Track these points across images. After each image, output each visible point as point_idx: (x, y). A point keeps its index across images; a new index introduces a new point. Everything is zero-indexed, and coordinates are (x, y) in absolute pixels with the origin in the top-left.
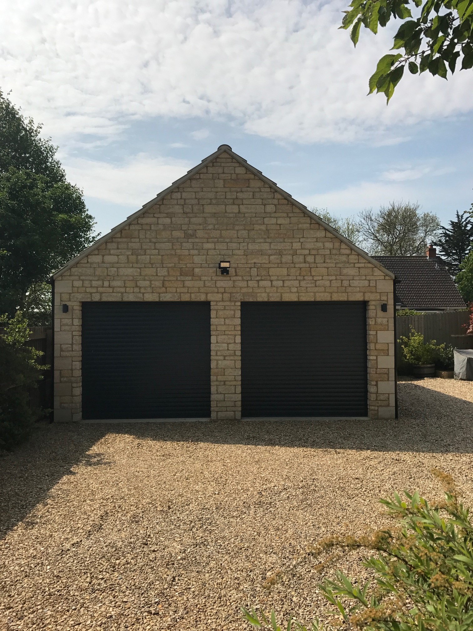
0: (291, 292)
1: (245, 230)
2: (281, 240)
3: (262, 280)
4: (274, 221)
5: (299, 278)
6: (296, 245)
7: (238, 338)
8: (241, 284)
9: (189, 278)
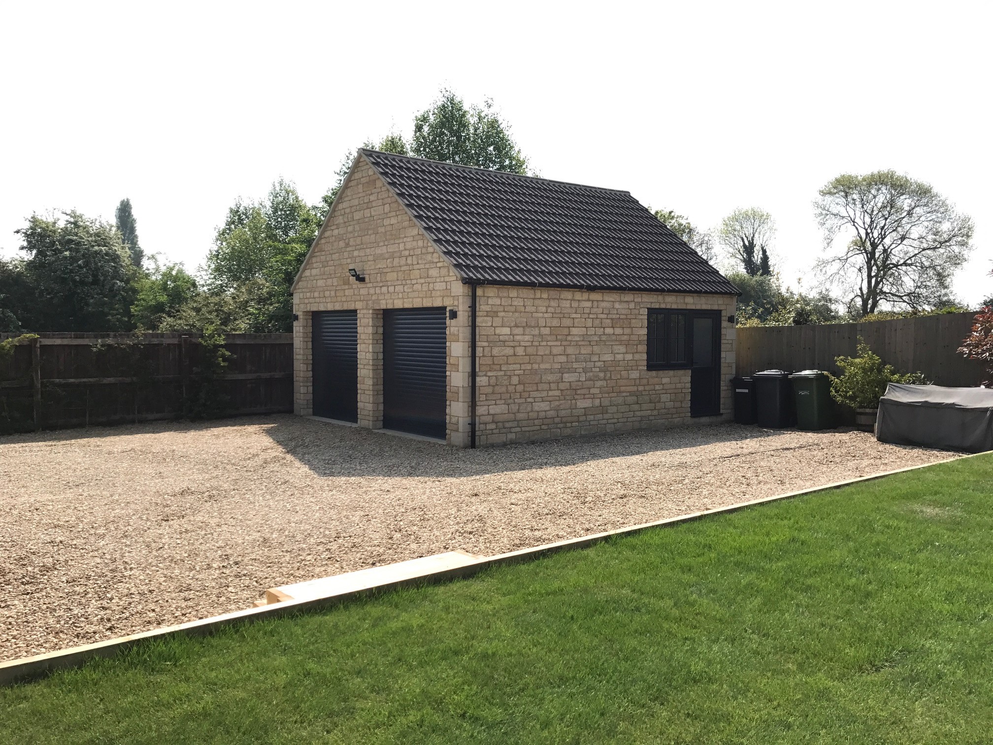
0: (399, 298)
1: (373, 234)
2: (393, 242)
3: (383, 286)
4: (388, 221)
5: (404, 282)
6: (402, 246)
7: (371, 346)
8: (372, 291)
9: (347, 287)
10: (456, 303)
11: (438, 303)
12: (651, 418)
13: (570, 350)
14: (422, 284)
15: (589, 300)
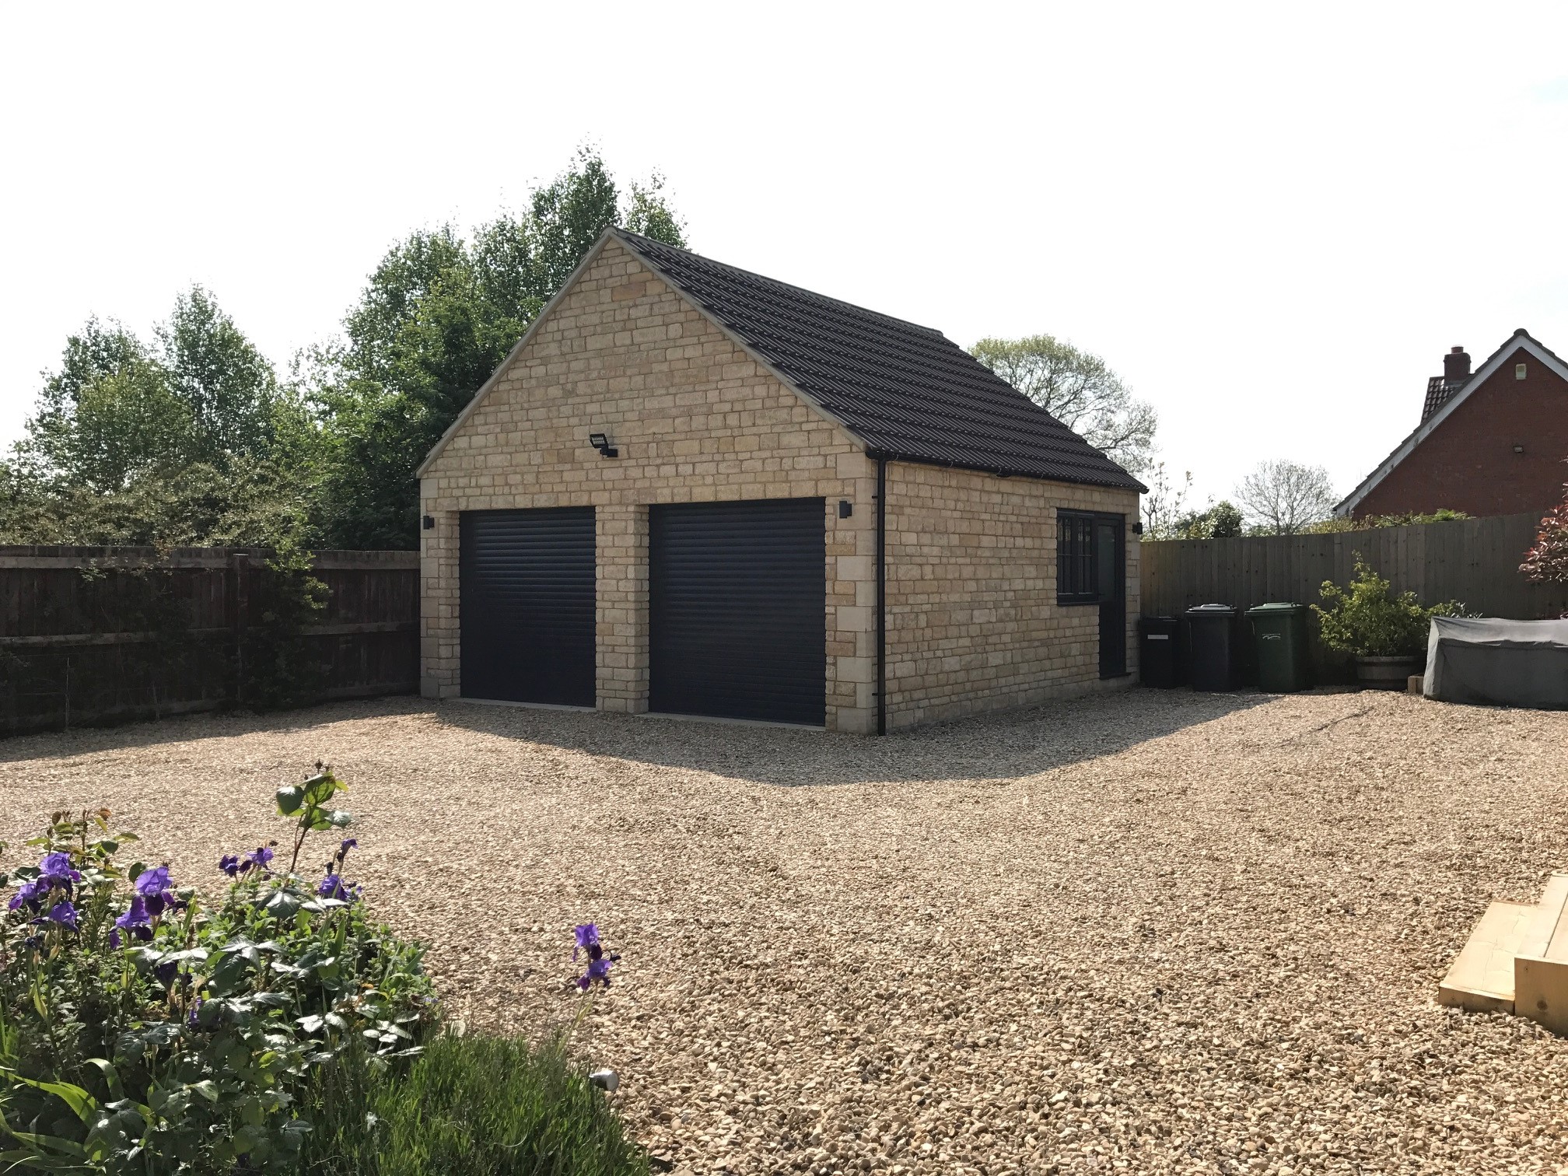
0: (704, 485)
1: (640, 374)
2: (690, 388)
3: (664, 464)
4: (679, 353)
5: (717, 457)
6: (713, 396)
7: (631, 569)
8: (635, 473)
9: (568, 466)
10: (849, 490)
11: (805, 491)
12: (1063, 681)
13: (981, 573)
14: (764, 460)
15: (998, 492)
